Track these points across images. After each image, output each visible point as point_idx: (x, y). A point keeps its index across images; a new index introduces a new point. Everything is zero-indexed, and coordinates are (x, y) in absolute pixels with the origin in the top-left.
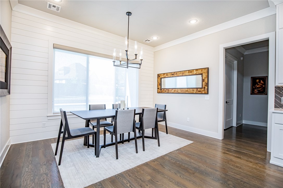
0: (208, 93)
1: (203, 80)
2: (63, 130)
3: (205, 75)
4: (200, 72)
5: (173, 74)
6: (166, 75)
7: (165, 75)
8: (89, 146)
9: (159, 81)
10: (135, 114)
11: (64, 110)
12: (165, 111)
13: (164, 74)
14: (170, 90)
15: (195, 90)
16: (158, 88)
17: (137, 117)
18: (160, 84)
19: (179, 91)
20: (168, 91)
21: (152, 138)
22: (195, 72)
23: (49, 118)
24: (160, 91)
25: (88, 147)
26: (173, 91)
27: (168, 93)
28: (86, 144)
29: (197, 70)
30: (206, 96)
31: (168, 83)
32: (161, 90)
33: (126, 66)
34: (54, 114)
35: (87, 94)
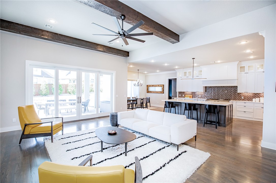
0: (164, 93)
1: (162, 89)
3: (163, 87)
4: (161, 86)
5: (153, 86)
6: (150, 86)
9: (148, 88)
10: (141, 100)
12: (149, 99)
15: (160, 92)
16: (147, 91)
17: (142, 100)
19: (155, 92)
20: (151, 92)
21: (145, 107)
22: (160, 86)
26: (153, 92)
29: (160, 85)
30: (163, 94)
31: (151, 89)
32: (148, 92)
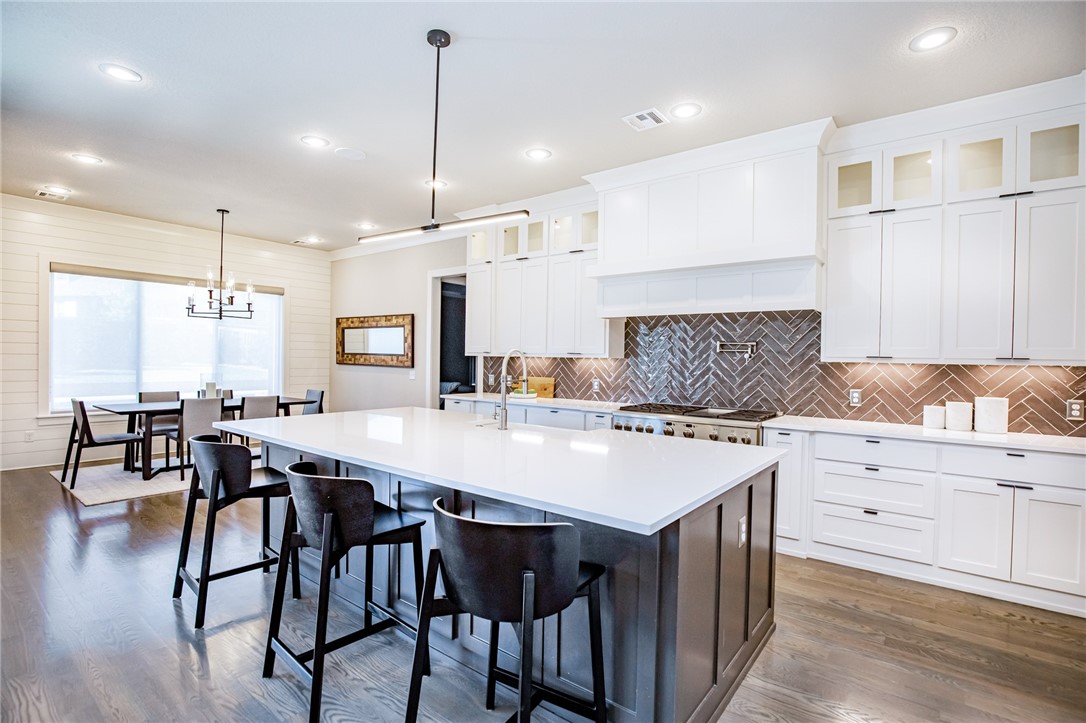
0: (413, 367)
1: (406, 340)
2: (77, 437)
3: (408, 329)
4: (402, 321)
5: (362, 322)
7: (349, 322)
8: (134, 470)
9: (339, 334)
11: (79, 399)
13: (348, 319)
14: (358, 357)
15: (395, 358)
16: (338, 353)
18: (341, 343)
19: (373, 361)
20: (354, 360)
22: (394, 321)
23: (41, 423)
24: (341, 358)
25: (133, 472)
26: (361, 360)
27: (354, 364)
28: (129, 466)
29: (397, 316)
30: (410, 371)
32: (344, 358)
33: (218, 316)
34: (52, 413)
35: (137, 366)
